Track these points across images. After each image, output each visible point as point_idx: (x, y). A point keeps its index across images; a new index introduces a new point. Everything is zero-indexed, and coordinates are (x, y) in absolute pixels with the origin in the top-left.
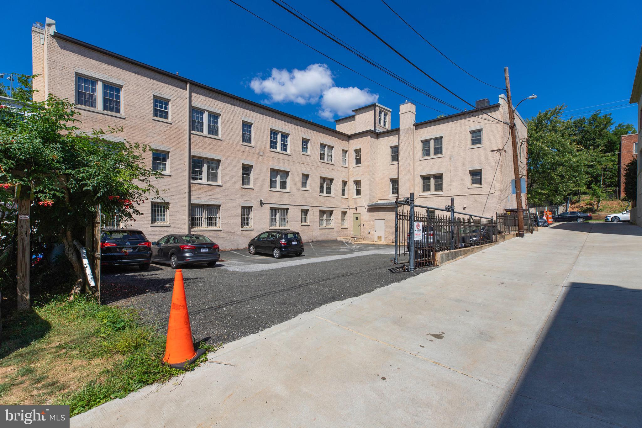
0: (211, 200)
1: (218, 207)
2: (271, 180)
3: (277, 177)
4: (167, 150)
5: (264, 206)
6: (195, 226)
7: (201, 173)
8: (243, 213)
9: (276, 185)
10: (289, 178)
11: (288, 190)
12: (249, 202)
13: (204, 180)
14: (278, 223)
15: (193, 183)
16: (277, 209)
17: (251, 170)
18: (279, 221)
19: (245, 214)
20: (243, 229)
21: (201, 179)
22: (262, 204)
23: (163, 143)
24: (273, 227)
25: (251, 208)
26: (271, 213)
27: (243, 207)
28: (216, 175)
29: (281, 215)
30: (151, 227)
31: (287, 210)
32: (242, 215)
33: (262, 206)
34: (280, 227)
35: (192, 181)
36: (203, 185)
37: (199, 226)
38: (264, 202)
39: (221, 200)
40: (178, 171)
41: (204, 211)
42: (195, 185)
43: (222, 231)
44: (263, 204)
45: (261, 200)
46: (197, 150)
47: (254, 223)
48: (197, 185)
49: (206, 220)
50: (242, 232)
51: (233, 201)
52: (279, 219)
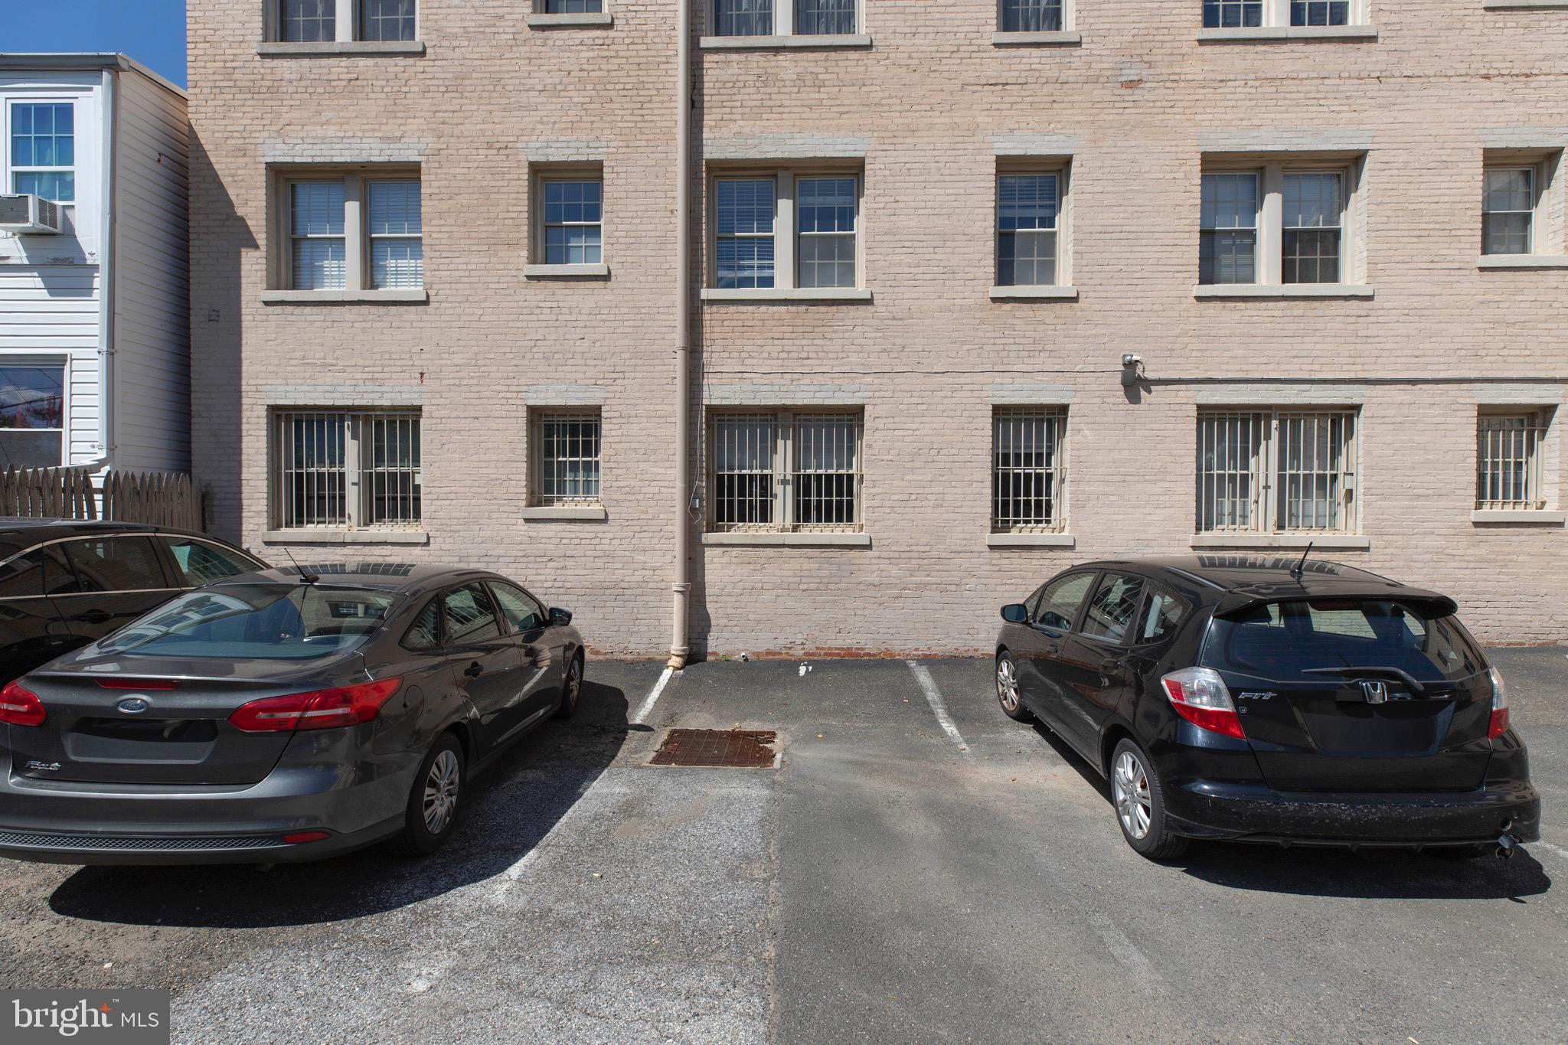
0: (807, 380)
1: (850, 418)
2: (1208, 236)
3: (1255, 205)
4: (592, 158)
5: (1150, 399)
6: (731, 519)
7: (767, 247)
8: (1006, 446)
9: (1252, 265)
10: (1358, 200)
11: (1353, 275)
12: (1046, 377)
13: (784, 285)
14: (1262, 503)
15: (712, 302)
16: (1253, 417)
17: (1063, 190)
18: (1273, 493)
19: (1017, 456)
20: (1002, 539)
21: (768, 282)
22: (1134, 384)
23: (573, 126)
24: (1228, 533)
25: (1054, 416)
26: (1204, 445)
27: (1002, 414)
28: (846, 249)
29: (1295, 454)
30: (527, 520)
31: (1342, 418)
32: (1000, 459)
33: (1133, 395)
34: (1203, 533)
35: (705, 293)
36: (763, 308)
37: (840, 519)
38: (1149, 375)
39: (868, 379)
40: (643, 252)
41: (780, 443)
42: (723, 309)
43: (869, 547)
44: (1148, 384)
45: (1131, 365)
46: (735, 128)
47: (1077, 505)
48: (732, 309)
49: (789, 488)
50: (996, 554)
51: (938, 378)
52: (1273, 482)
